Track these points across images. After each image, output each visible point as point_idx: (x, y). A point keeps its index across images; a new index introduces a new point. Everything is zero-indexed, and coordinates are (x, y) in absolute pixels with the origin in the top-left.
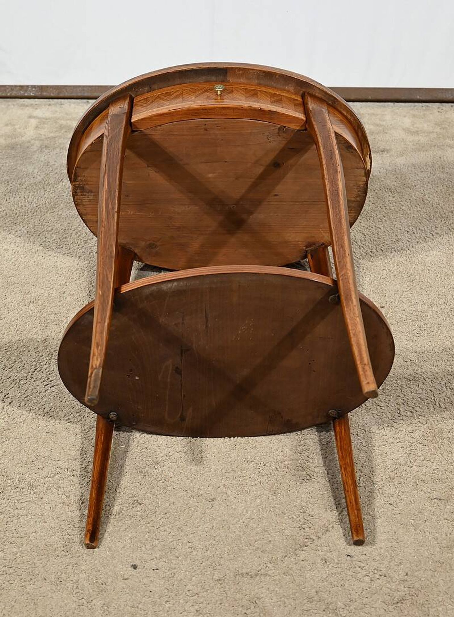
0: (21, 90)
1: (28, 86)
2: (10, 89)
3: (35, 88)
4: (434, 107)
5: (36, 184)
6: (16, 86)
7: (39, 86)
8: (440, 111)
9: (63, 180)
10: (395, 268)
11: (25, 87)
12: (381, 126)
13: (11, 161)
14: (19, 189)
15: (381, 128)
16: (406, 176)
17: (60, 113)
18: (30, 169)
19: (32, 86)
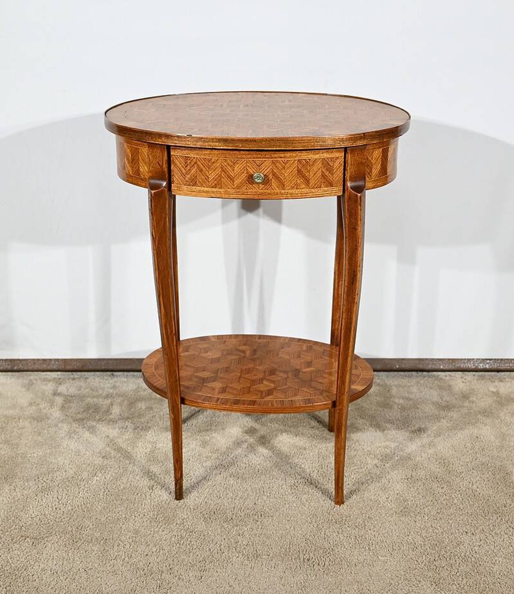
0: (43, 363)
1: (50, 360)
2: (32, 363)
3: (58, 362)
4: (457, 376)
5: (69, 481)
6: (38, 360)
7: (62, 360)
8: (463, 381)
9: (97, 474)
10: (464, 581)
11: (48, 361)
12: (411, 399)
13: (39, 450)
14: (51, 487)
15: (411, 402)
16: (449, 462)
17: (85, 389)
18: (61, 460)
19: (55, 360)
